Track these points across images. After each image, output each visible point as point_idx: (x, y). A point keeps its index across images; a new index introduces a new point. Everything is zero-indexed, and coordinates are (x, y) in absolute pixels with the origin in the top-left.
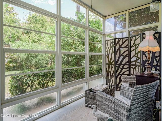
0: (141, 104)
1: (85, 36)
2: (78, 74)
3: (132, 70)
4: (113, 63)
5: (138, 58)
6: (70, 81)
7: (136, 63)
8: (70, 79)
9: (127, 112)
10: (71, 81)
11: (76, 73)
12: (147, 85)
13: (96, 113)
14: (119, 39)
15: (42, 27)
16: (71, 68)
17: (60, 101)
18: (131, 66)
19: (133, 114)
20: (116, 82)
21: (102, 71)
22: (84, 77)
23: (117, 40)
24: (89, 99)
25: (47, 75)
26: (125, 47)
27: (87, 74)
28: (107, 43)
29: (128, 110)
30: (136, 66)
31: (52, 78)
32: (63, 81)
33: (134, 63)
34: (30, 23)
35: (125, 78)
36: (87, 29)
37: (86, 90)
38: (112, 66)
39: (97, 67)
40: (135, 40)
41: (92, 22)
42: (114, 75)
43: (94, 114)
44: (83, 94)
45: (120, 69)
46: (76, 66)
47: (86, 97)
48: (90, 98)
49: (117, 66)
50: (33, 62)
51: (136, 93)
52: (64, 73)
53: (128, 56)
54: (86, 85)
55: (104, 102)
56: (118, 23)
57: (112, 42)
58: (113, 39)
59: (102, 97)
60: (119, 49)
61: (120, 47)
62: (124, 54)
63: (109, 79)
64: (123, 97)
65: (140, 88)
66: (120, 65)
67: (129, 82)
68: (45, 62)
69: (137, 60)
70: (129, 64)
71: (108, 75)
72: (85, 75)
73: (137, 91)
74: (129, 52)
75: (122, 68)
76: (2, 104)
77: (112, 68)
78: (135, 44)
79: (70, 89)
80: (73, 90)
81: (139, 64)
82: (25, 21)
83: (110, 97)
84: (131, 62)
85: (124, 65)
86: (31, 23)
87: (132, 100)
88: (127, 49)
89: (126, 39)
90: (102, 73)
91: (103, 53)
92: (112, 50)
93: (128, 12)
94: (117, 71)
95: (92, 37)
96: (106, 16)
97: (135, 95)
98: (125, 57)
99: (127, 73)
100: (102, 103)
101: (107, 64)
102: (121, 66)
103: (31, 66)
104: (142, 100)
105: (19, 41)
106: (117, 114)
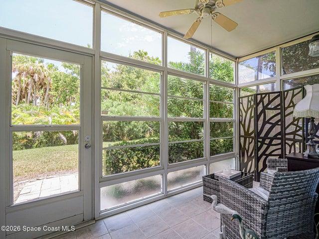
0: (288, 201)
1: (203, 91)
2: (193, 151)
3: (288, 148)
4: (253, 135)
5: (298, 128)
6: (180, 161)
7: (294, 137)
8: (180, 158)
9: (262, 208)
10: (182, 161)
11: (189, 149)
12: (296, 172)
13: (217, 207)
14: (263, 96)
15: (138, 77)
16: (182, 142)
17: (166, 189)
18: (286, 141)
19: (274, 213)
20: (257, 166)
21: (232, 148)
22: (202, 157)
23: (259, 97)
24: (209, 189)
25: (148, 150)
26: (275, 108)
27: (206, 151)
28: (241, 102)
29: (265, 207)
30: (295, 141)
31: (155, 155)
32: (171, 160)
33: (292, 136)
34: (121, 73)
35: (273, 161)
36: (207, 81)
37: (205, 175)
38: (251, 139)
39: (224, 141)
40: (293, 96)
41: (216, 66)
42: (253, 155)
43: (214, 207)
44: (201, 182)
45: (265, 146)
46: (190, 139)
47: (204, 185)
48: (211, 188)
49: (259, 140)
50: (126, 129)
51: (277, 183)
52: (171, 149)
53: (280, 123)
54: (205, 169)
55: (231, 193)
56: (264, 63)
57: (250, 100)
58: (252, 96)
59: (226, 187)
60: (263, 111)
61: (265, 108)
62: (273, 121)
63: (246, 161)
64: (263, 190)
65: (283, 175)
66: (264, 139)
67: (277, 168)
68: (142, 130)
69: (297, 131)
70: (282, 137)
71: (243, 155)
72: (204, 153)
73: (278, 179)
74: (282, 117)
75: (270, 145)
76: (100, 182)
77: (250, 143)
78: (293, 103)
79: (180, 173)
80: (185, 173)
81: (301, 138)
82: (115, 70)
83: (239, 187)
84: (285, 134)
85: (272, 139)
86: (124, 73)
87: (271, 193)
88: (279, 111)
89: (276, 94)
90: (232, 151)
91: (235, 117)
92: (251, 113)
93: (280, 48)
94: (259, 149)
95: (217, 91)
96: (239, 58)
97: (276, 186)
98: (274, 125)
99: (279, 152)
100: (227, 194)
101: (242, 136)
102: (267, 141)
103: (123, 136)
104: (288, 194)
105: (108, 100)
106: (249, 211)
